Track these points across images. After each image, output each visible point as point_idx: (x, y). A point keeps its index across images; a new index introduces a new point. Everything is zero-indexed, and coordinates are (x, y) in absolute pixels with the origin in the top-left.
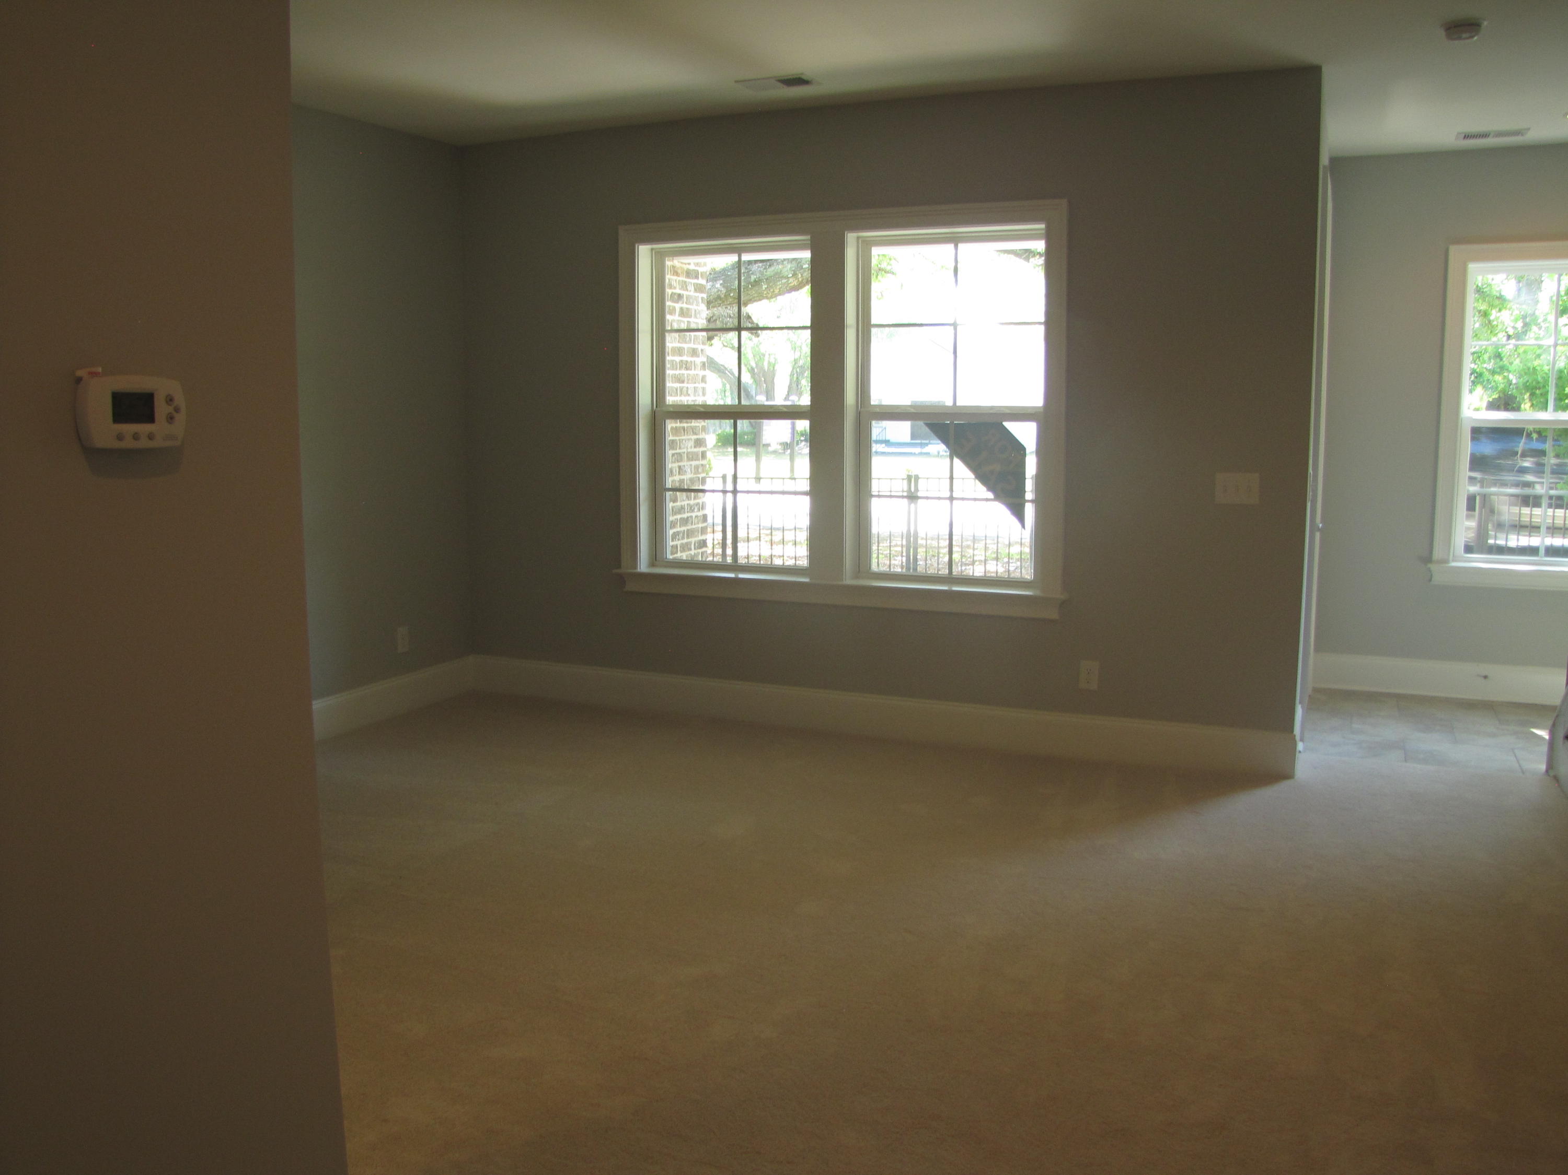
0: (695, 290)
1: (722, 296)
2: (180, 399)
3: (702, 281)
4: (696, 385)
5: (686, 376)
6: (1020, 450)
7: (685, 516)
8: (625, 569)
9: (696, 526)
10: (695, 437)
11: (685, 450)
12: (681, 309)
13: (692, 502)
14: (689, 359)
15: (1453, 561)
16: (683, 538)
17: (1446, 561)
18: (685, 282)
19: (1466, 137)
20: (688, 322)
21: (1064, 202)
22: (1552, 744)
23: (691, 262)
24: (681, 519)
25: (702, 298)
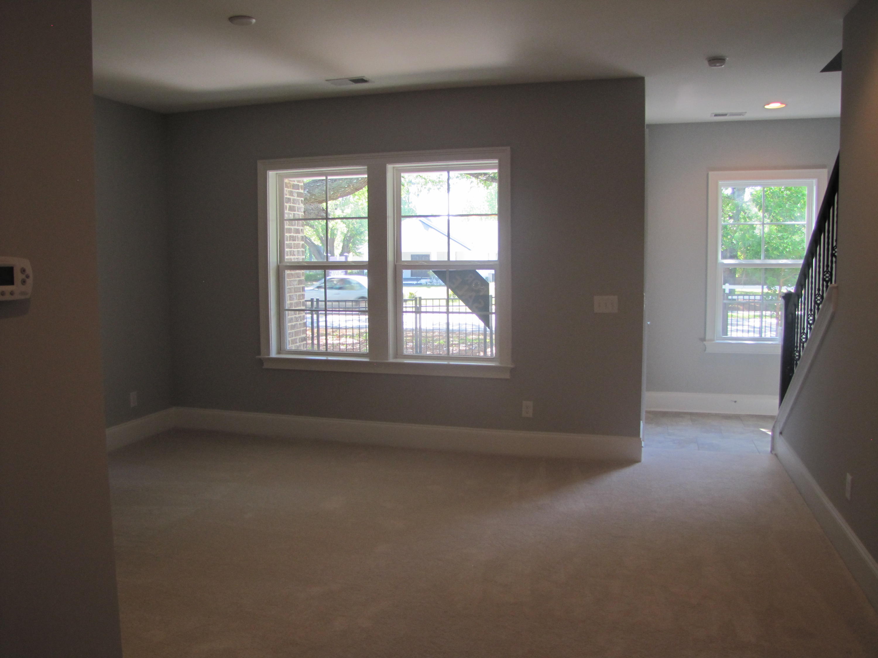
0: (298, 196)
1: (308, 198)
2: (29, 271)
3: (301, 191)
4: (299, 249)
5: (293, 244)
6: (485, 283)
7: (293, 324)
8: (263, 356)
9: (300, 329)
10: (299, 279)
11: (293, 286)
12: (290, 206)
13: (297, 316)
14: (295, 235)
15: (717, 340)
16: (292, 336)
17: (712, 340)
18: (292, 191)
19: (716, 115)
20: (294, 214)
21: (509, 148)
22: (773, 437)
23: (295, 181)
24: (291, 325)
25: (302, 200)
